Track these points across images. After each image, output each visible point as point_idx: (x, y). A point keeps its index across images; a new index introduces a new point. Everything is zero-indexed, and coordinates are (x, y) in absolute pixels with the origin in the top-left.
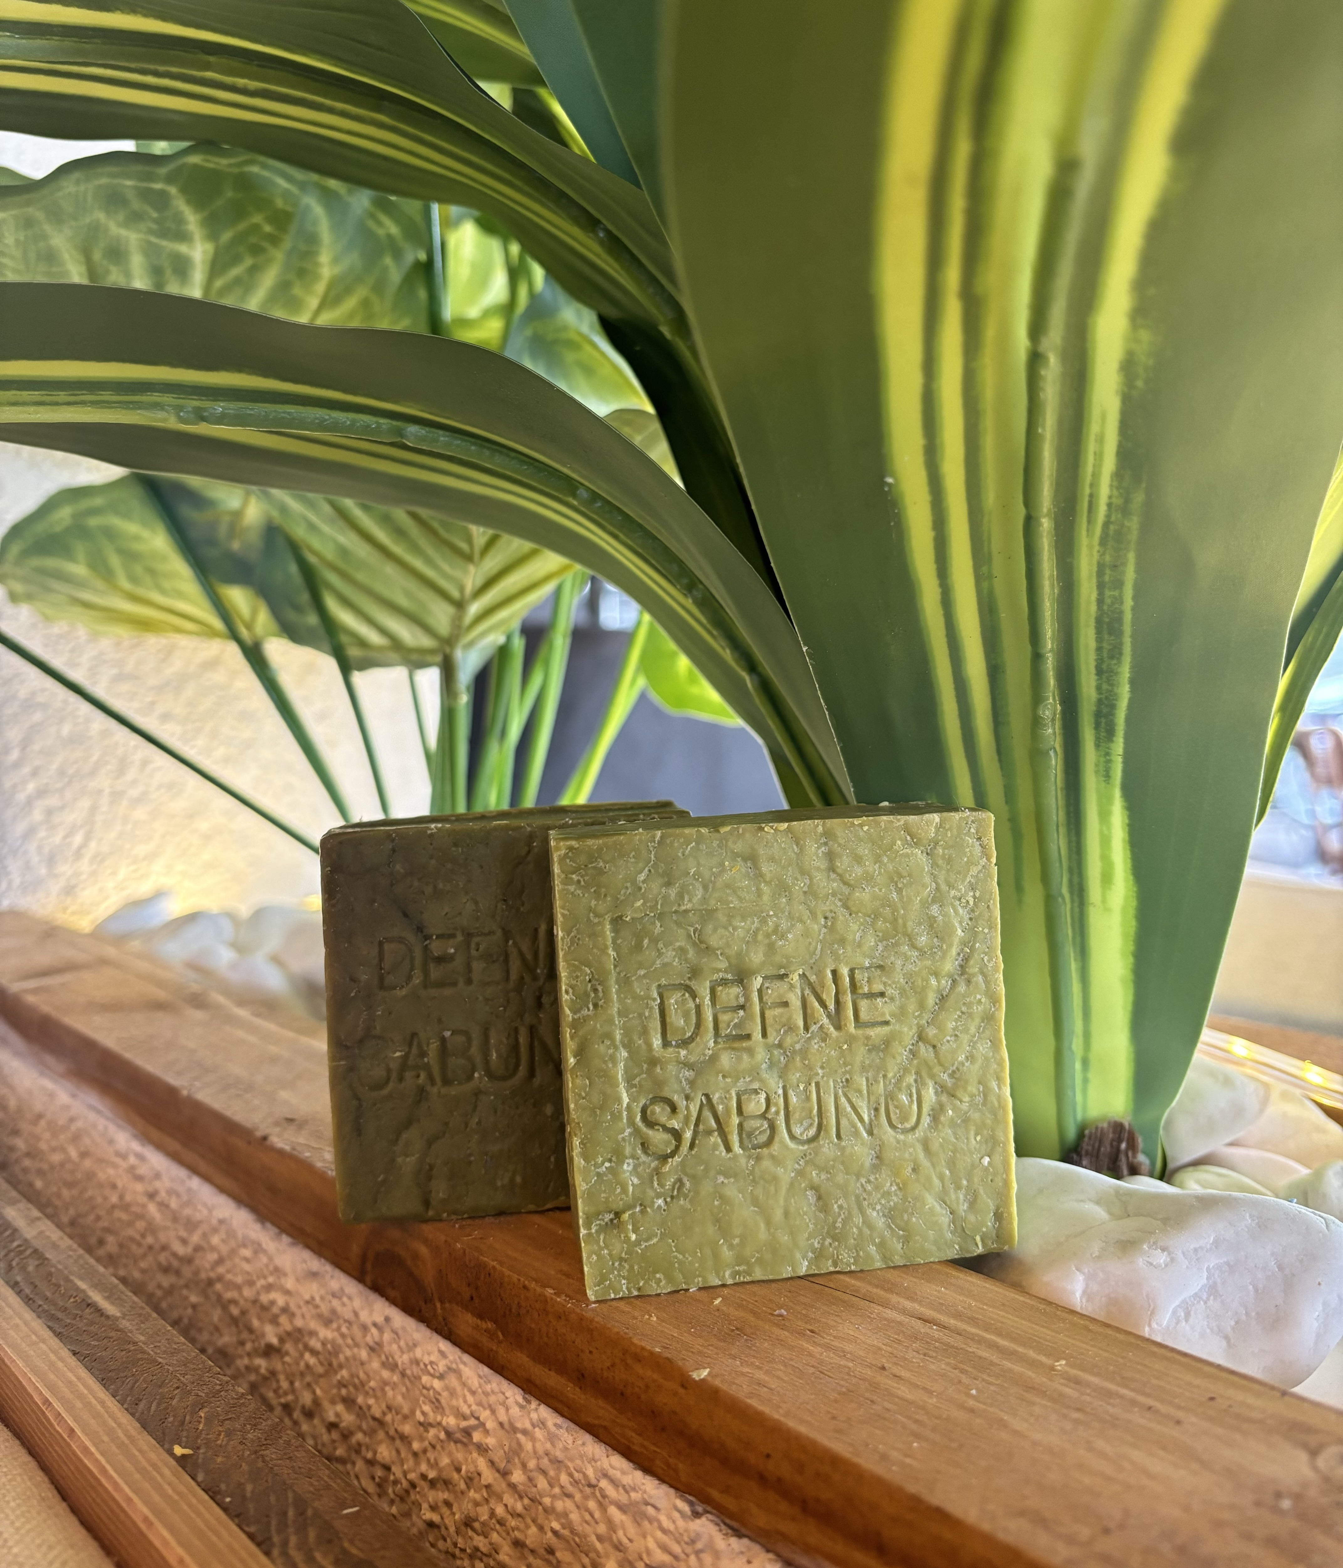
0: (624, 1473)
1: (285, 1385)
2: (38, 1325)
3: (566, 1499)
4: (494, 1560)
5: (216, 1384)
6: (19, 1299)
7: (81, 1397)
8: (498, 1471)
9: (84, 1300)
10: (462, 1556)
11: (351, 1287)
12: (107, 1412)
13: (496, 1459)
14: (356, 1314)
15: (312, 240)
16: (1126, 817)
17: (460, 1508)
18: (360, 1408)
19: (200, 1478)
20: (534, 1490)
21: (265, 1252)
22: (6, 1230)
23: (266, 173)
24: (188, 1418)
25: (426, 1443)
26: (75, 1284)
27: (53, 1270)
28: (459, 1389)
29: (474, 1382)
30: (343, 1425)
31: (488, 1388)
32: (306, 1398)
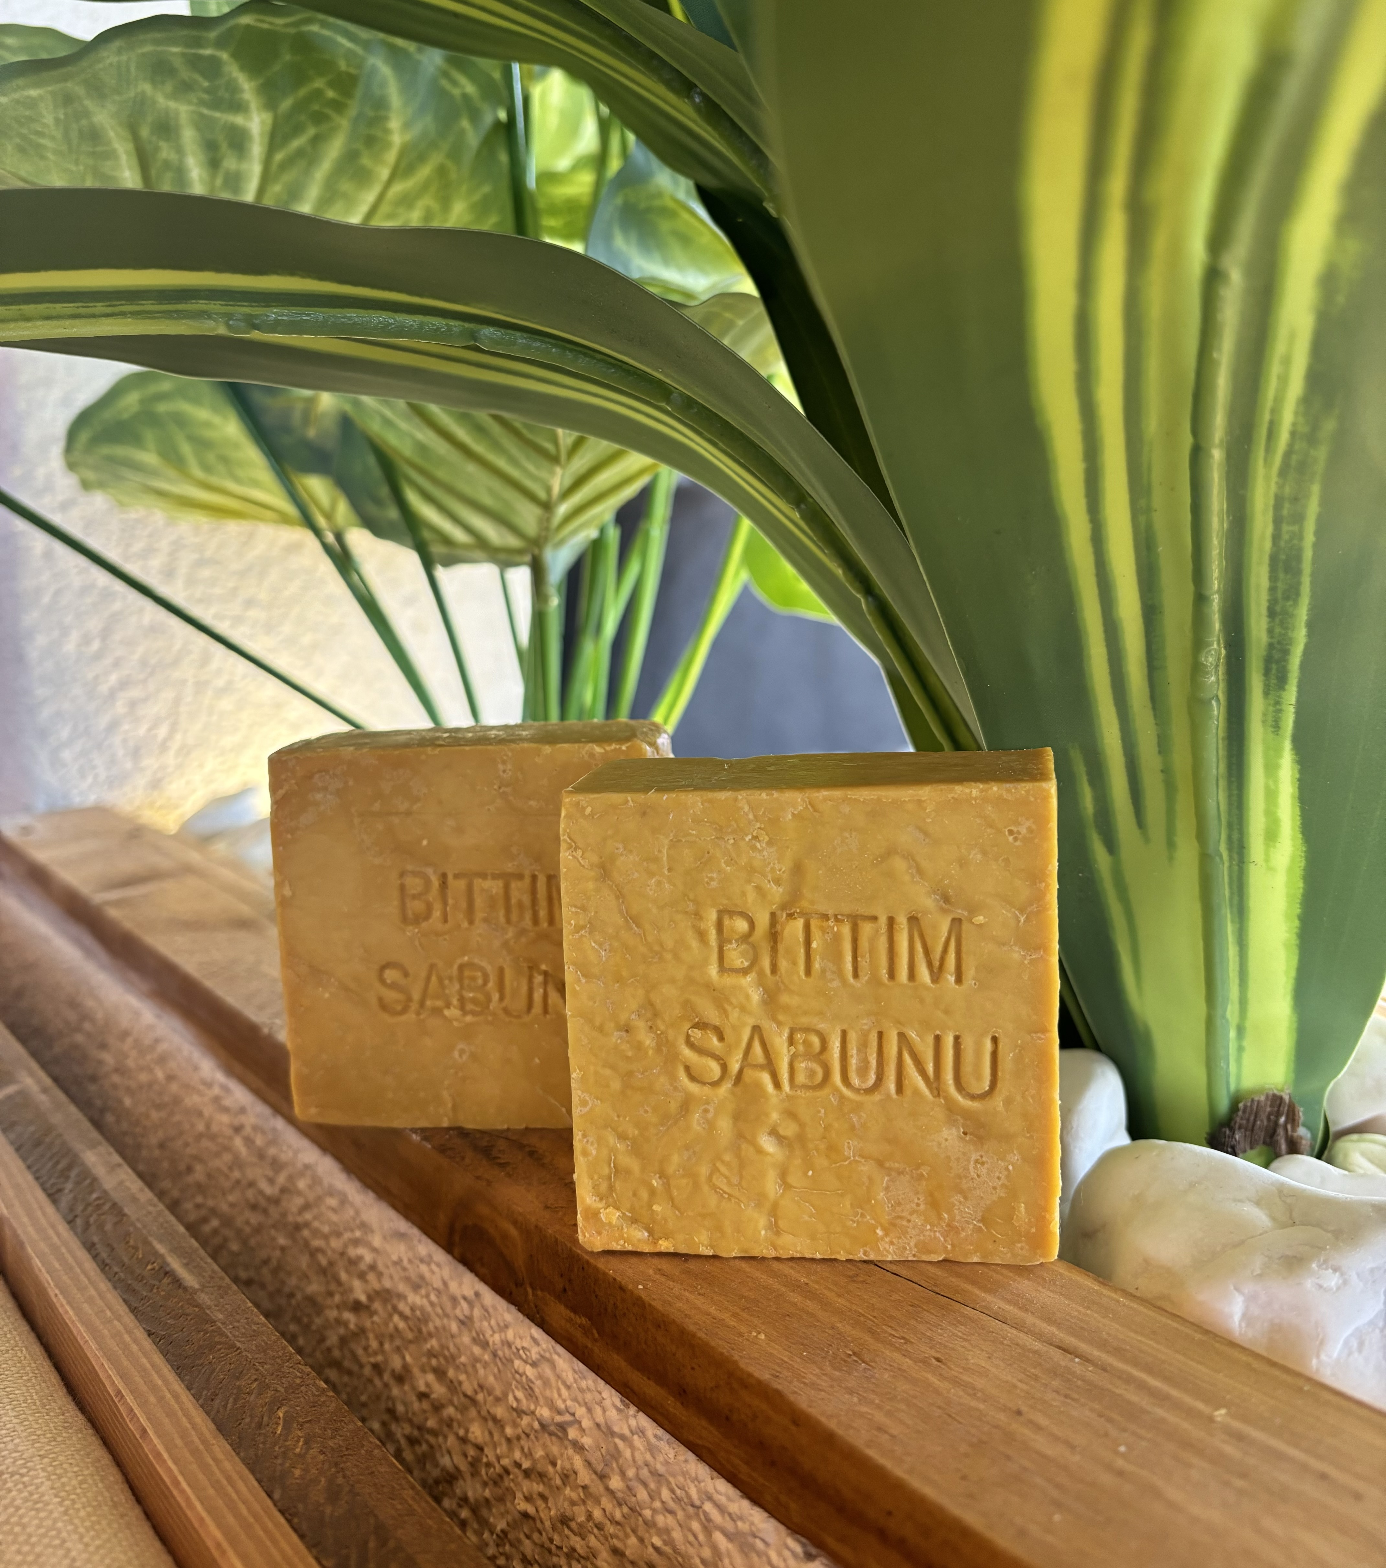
0: (729, 1499)
1: (374, 1344)
2: (114, 1298)
3: (668, 1515)
4: (592, 1564)
5: (297, 1377)
6: (94, 1265)
7: (154, 1388)
8: (596, 1473)
9: (162, 1267)
10: (559, 1553)
11: (440, 1256)
12: (182, 1409)
13: (593, 1461)
14: (445, 1284)
15: (380, 105)
16: (1296, 771)
17: (556, 1504)
18: (451, 1382)
19: (277, 1495)
20: (634, 1499)
21: (352, 1204)
22: (85, 1179)
23: (326, 33)
24: (266, 1419)
25: (520, 1431)
26: (153, 1248)
27: (131, 1229)
28: (553, 1379)
29: (570, 1377)
30: (434, 1396)
31: (583, 1384)
32: (396, 1363)
